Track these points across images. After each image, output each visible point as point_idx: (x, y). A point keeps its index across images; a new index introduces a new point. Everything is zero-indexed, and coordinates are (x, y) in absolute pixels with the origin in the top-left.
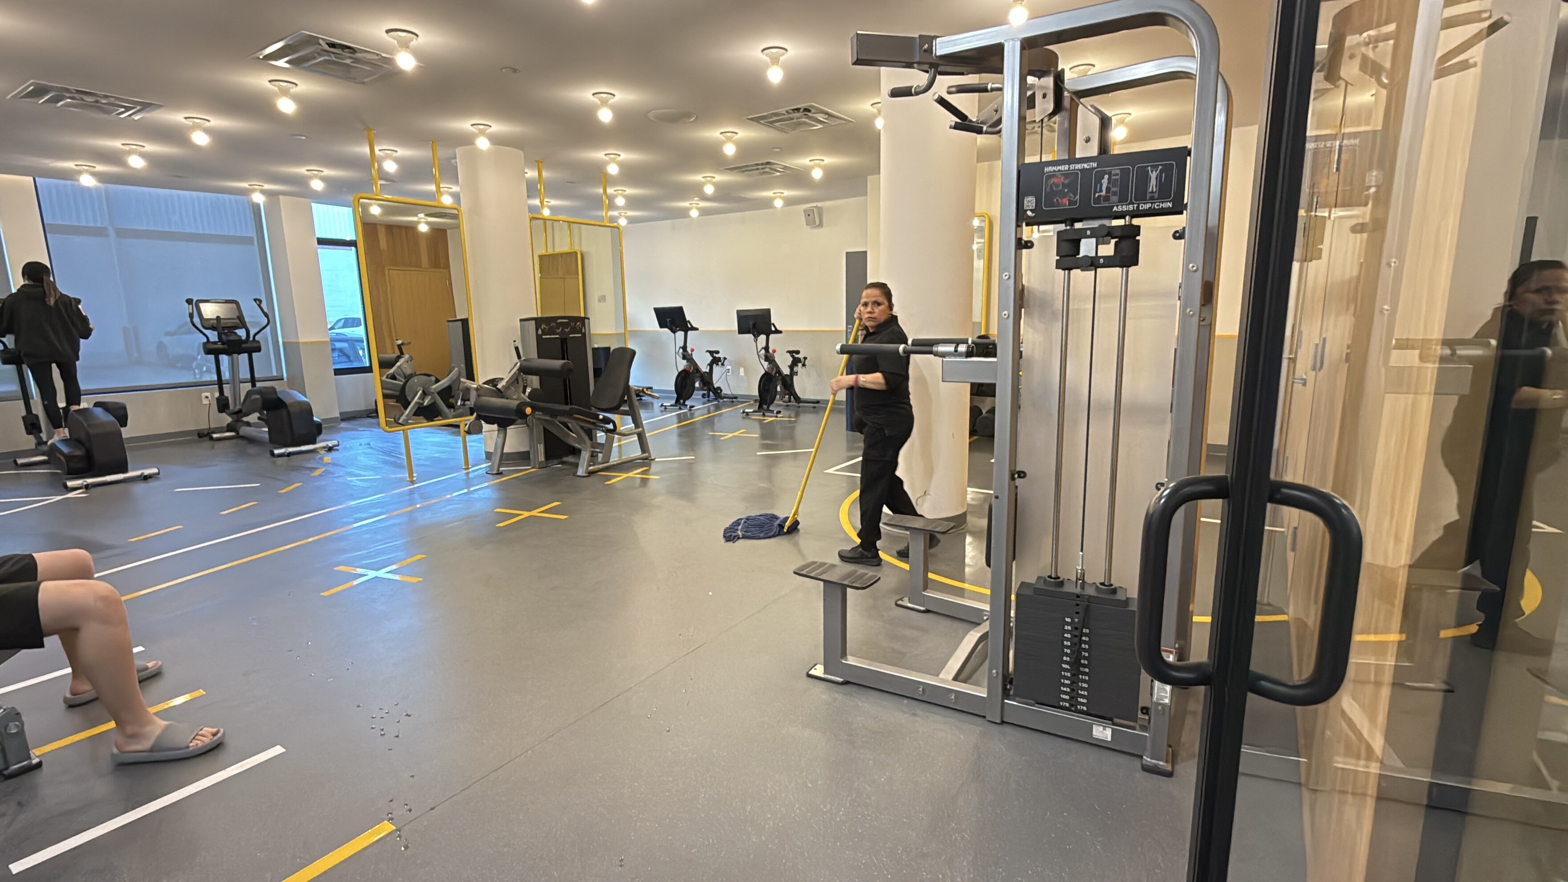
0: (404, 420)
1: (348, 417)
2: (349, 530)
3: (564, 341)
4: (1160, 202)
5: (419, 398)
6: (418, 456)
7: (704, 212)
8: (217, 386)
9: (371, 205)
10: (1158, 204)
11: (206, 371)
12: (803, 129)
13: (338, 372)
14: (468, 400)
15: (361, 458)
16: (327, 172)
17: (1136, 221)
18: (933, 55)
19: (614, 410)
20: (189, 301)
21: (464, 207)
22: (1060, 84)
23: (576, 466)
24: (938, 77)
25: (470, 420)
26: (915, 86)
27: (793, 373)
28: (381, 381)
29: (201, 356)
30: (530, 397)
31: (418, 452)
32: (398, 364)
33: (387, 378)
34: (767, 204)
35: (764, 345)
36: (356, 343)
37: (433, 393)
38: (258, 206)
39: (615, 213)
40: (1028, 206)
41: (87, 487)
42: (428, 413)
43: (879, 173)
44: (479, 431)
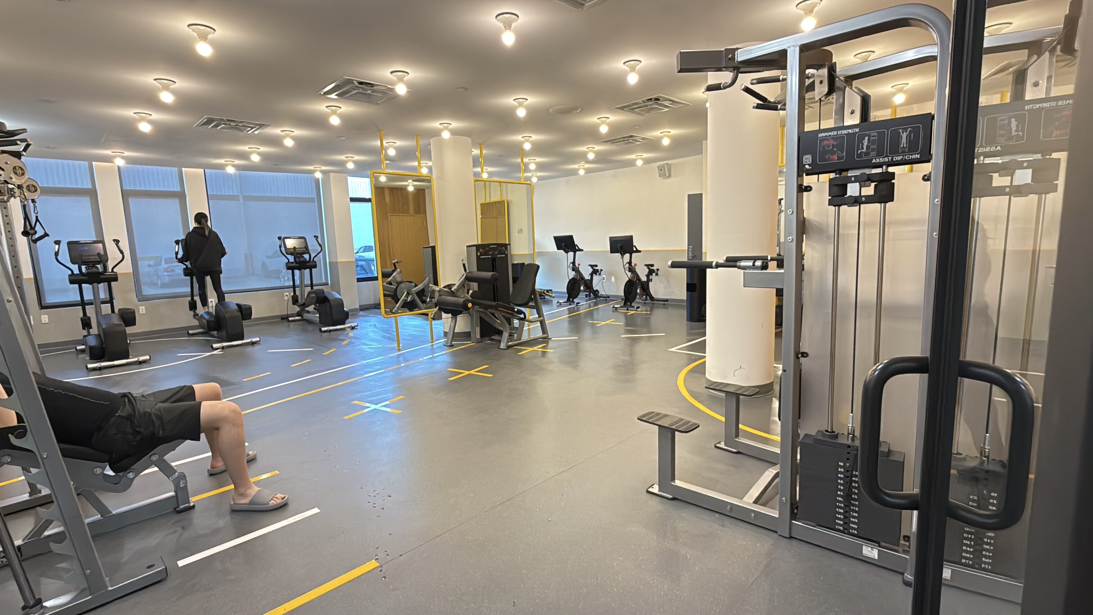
0: (396, 311)
1: (364, 308)
2: (361, 379)
3: (494, 260)
4: (909, 155)
5: (405, 297)
6: (403, 334)
7: (588, 171)
8: (292, 289)
9: (380, 176)
10: (908, 156)
11: (287, 279)
12: (655, 112)
13: (359, 280)
14: (434, 298)
15: (371, 334)
16: (357, 158)
17: (891, 169)
18: (736, 61)
19: (525, 305)
20: (280, 238)
21: (434, 176)
22: (833, 73)
23: (500, 342)
24: (740, 75)
25: (434, 311)
26: (723, 83)
27: (649, 280)
28: (383, 285)
29: (285, 270)
30: (471, 296)
31: (404, 331)
32: (393, 275)
33: (387, 284)
34: (632, 163)
35: (628, 261)
36: (370, 262)
37: (413, 293)
38: (318, 180)
39: (530, 174)
40: (806, 162)
41: (223, 348)
42: (410, 306)
43: (707, 139)
44: (440, 318)
